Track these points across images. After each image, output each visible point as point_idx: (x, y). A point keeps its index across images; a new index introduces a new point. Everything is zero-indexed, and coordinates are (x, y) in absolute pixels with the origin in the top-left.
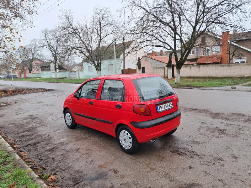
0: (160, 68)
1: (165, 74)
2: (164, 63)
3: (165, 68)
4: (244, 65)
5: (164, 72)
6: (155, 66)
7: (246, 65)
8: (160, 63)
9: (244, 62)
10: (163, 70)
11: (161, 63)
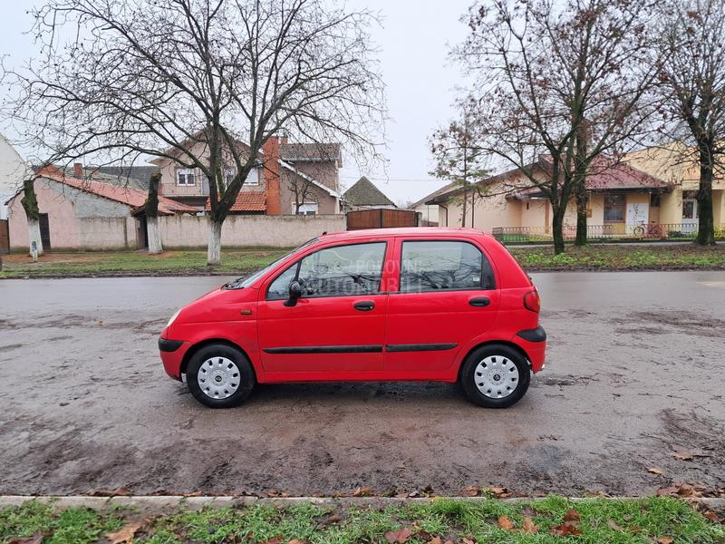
0: (109, 220)
1: (129, 240)
2: (122, 203)
3: (125, 219)
4: (334, 220)
5: (126, 232)
6: (88, 212)
7: (338, 219)
8: (109, 203)
9: (313, 213)
10: (122, 226)
11: (113, 203)
